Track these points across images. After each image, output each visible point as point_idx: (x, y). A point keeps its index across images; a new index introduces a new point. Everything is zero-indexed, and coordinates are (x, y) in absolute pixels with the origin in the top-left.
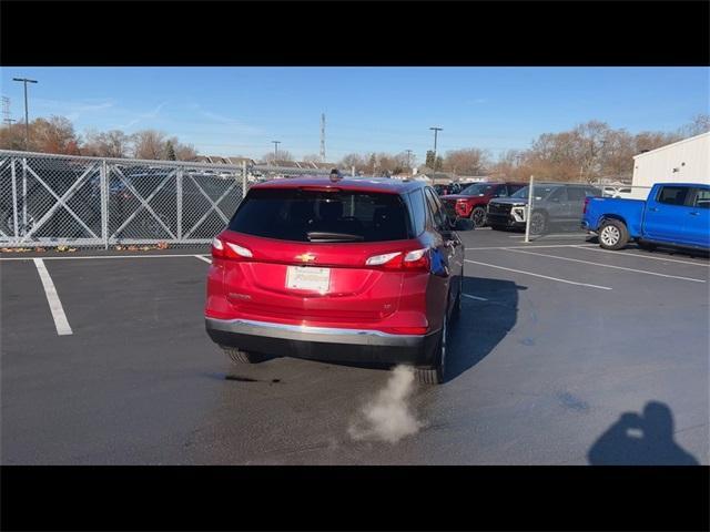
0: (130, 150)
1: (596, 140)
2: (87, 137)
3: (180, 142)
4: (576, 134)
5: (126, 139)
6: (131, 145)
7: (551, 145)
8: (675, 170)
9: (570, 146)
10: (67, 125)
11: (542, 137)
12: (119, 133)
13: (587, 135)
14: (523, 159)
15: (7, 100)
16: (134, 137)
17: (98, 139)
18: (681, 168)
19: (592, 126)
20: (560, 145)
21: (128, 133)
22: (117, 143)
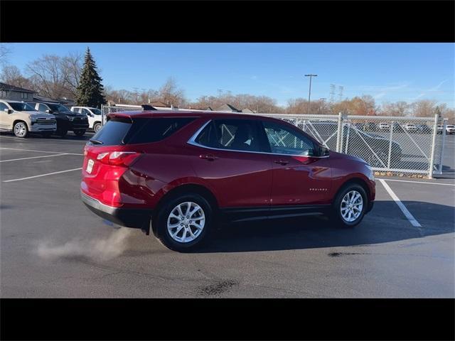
0: (410, 114)
2: (383, 107)
3: (448, 106)
5: (408, 107)
6: (410, 110)
10: (370, 100)
12: (403, 103)
15: (334, 86)
16: (413, 105)
17: (389, 107)
21: (409, 103)
22: (401, 110)
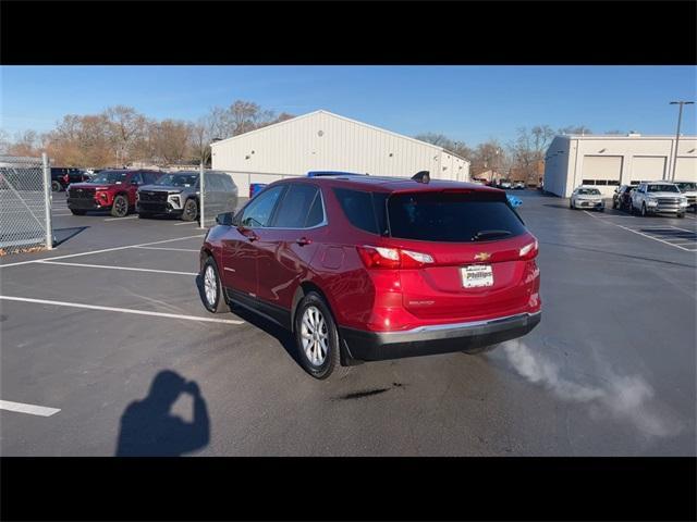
1: (125, 125)
4: (105, 117)
7: (78, 127)
8: (247, 158)
9: (98, 130)
11: (67, 119)
13: (116, 120)
14: (44, 141)
18: (252, 155)
19: (120, 110)
20: (89, 127)
